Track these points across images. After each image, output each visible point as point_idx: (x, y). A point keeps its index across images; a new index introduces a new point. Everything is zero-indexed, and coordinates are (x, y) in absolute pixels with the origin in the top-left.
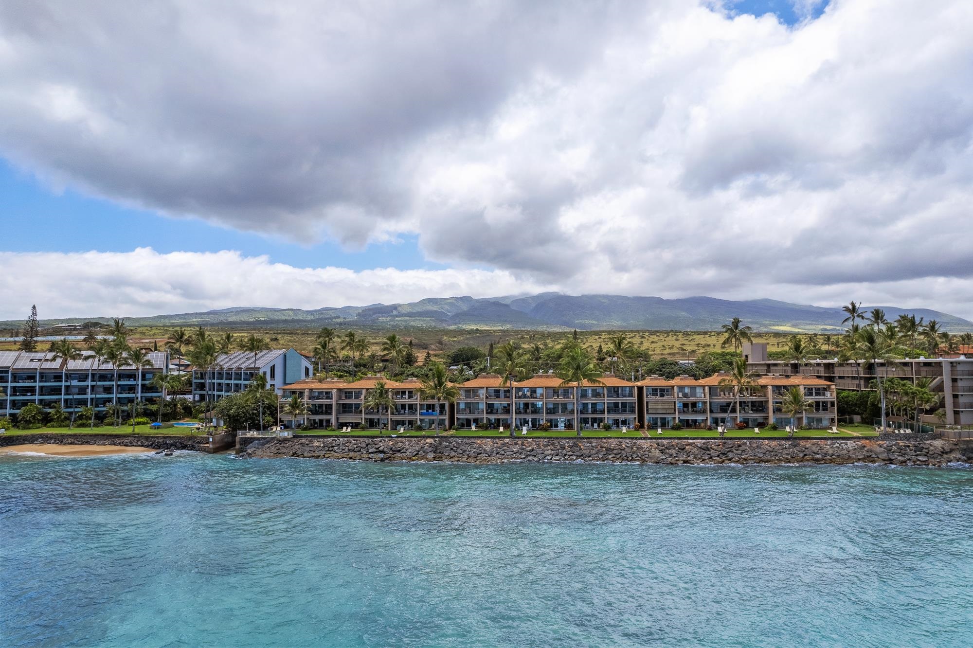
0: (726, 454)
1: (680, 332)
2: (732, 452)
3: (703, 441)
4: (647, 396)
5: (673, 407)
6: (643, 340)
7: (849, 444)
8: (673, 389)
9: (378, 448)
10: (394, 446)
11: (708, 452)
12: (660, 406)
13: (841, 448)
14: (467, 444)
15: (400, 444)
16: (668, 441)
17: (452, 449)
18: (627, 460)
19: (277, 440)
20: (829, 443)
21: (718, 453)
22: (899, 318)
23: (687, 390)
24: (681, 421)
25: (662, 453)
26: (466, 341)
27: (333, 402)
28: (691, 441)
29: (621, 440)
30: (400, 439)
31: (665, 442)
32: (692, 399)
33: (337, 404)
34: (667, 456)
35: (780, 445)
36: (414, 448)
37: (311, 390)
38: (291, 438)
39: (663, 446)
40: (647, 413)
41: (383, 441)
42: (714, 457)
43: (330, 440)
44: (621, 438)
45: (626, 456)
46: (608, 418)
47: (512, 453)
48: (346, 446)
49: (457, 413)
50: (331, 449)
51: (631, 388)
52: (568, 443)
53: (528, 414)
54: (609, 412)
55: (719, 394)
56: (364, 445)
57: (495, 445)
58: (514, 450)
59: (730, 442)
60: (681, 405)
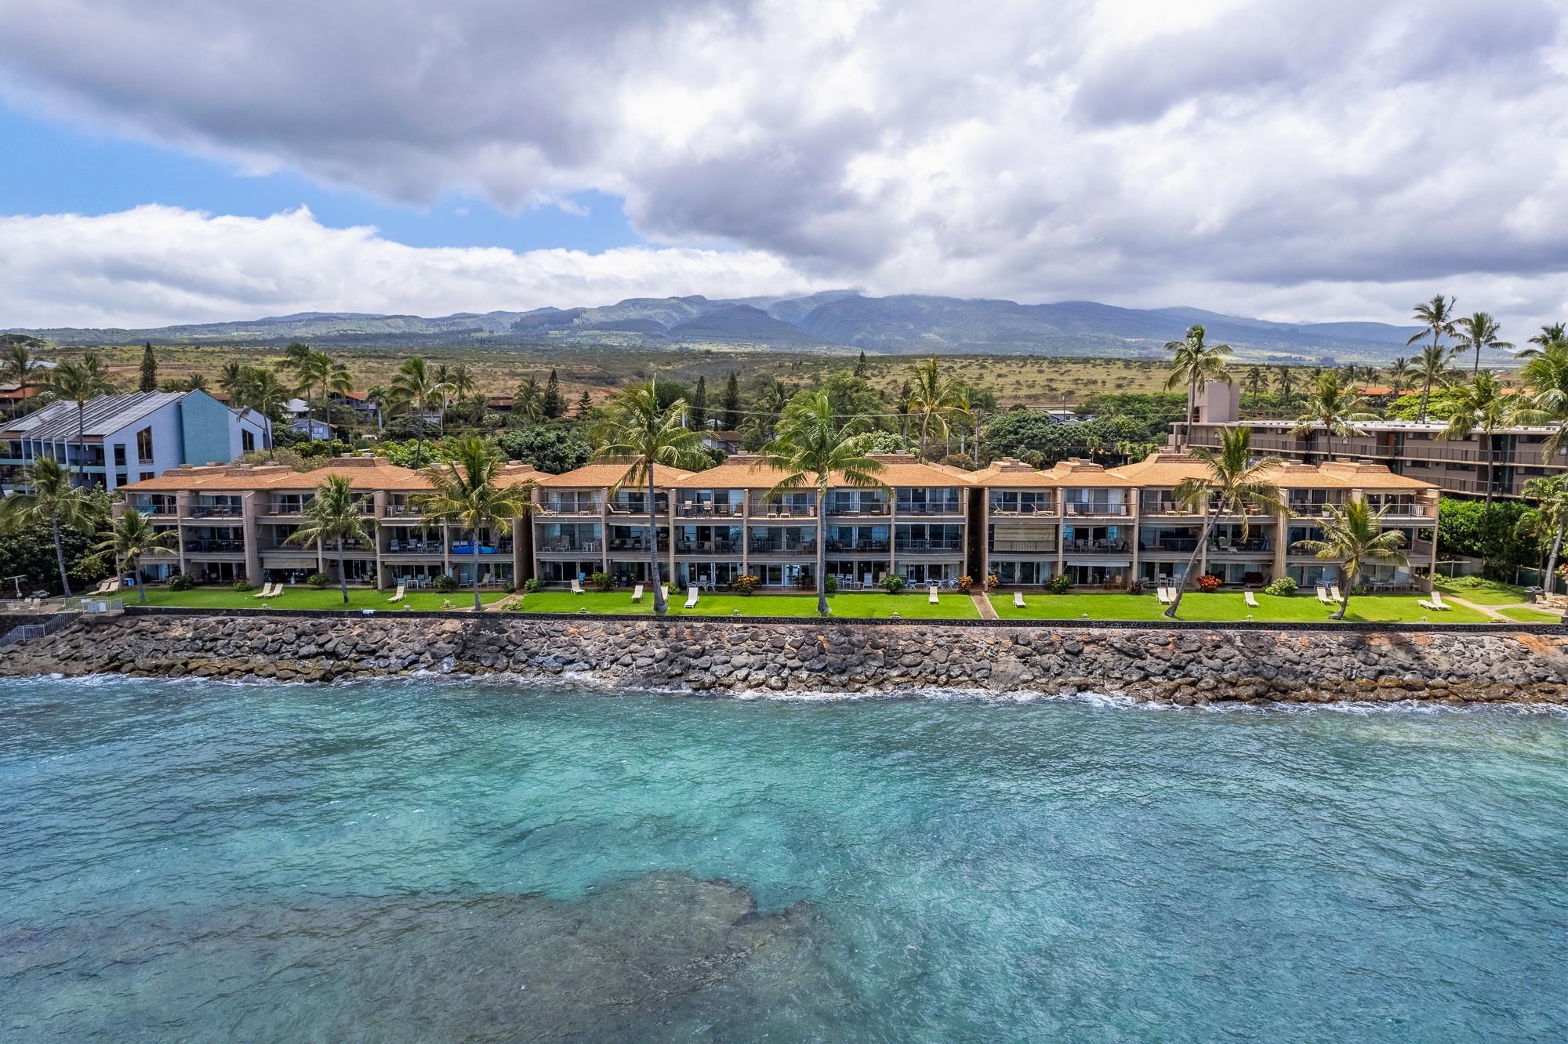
0: (1183, 668)
1: (1045, 358)
2: (1200, 662)
3: (1128, 632)
4: (992, 509)
5: (1052, 537)
6: (983, 371)
7: (1487, 645)
8: (1055, 494)
9: (321, 646)
10: (364, 638)
11: (1139, 662)
12: (1021, 536)
13: (1468, 654)
14: (542, 635)
15: (379, 634)
16: (1039, 630)
17: (502, 649)
18: (935, 682)
19: (81, 622)
20: (1437, 642)
21: (1164, 665)
22: (1544, 333)
23: (1085, 498)
24: (1068, 570)
25: (1025, 663)
26: (687, 372)
27: (245, 520)
28: (1096, 632)
29: (924, 628)
30: (380, 621)
31: (1033, 633)
32: (1099, 519)
33: (258, 526)
34: (1036, 671)
35: (1317, 646)
36: (410, 645)
37: (195, 493)
38: (118, 617)
39: (1029, 644)
40: (991, 551)
41: (340, 627)
42: (1155, 675)
43: (212, 620)
44: (925, 622)
45: (933, 673)
46: (896, 563)
47: (650, 661)
48: (246, 638)
49: (540, 549)
50: (209, 645)
51: (955, 491)
52: (792, 633)
53: (709, 552)
54: (900, 547)
55: (1159, 506)
56: (290, 635)
57: (611, 639)
58: (657, 651)
59: (1192, 634)
60: (1071, 530)
